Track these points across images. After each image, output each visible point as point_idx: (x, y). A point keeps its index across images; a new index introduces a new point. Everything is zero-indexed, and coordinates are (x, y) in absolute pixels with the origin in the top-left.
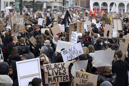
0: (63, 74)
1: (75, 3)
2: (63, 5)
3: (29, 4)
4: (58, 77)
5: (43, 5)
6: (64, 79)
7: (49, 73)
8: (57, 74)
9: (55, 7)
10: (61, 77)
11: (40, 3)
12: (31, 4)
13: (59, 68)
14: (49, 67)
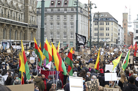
0: (96, 87)
1: (124, 43)
2: (117, 44)
3: (95, 43)
4: (93, 89)
5: (104, 44)
6: (96, 90)
7: (89, 88)
8: (93, 87)
9: (111, 45)
10: (95, 89)
11: (102, 43)
12: (97, 43)
13: (94, 84)
14: (88, 84)
